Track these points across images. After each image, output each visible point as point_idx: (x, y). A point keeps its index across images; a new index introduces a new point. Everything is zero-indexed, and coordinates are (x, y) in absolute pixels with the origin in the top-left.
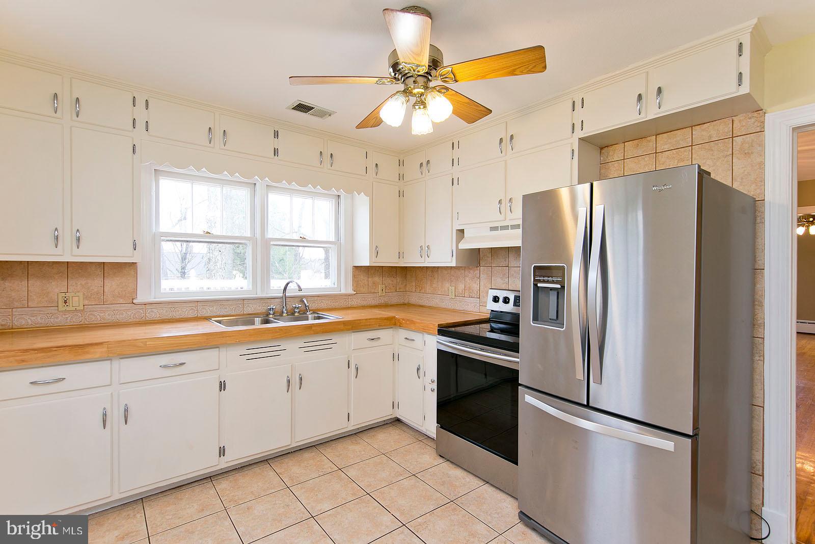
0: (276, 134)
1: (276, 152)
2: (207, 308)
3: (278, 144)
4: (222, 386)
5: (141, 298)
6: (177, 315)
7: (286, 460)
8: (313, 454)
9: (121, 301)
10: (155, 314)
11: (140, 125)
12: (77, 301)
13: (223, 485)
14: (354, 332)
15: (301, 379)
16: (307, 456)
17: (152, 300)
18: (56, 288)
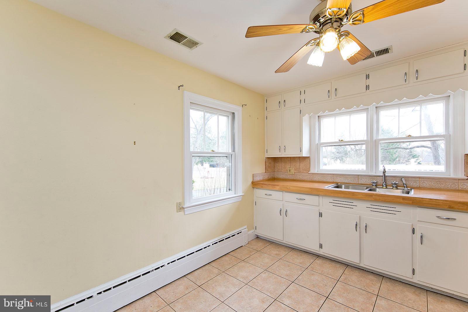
0: (368, 77)
1: (367, 87)
2: (338, 178)
3: (368, 82)
4: (321, 215)
5: (312, 171)
6: (325, 180)
7: (357, 271)
8: (376, 279)
9: (305, 172)
10: (316, 178)
11: (303, 101)
12: (293, 171)
13: (319, 261)
14: (418, 207)
15: (366, 226)
16: (371, 277)
17: (316, 172)
18: (288, 166)
